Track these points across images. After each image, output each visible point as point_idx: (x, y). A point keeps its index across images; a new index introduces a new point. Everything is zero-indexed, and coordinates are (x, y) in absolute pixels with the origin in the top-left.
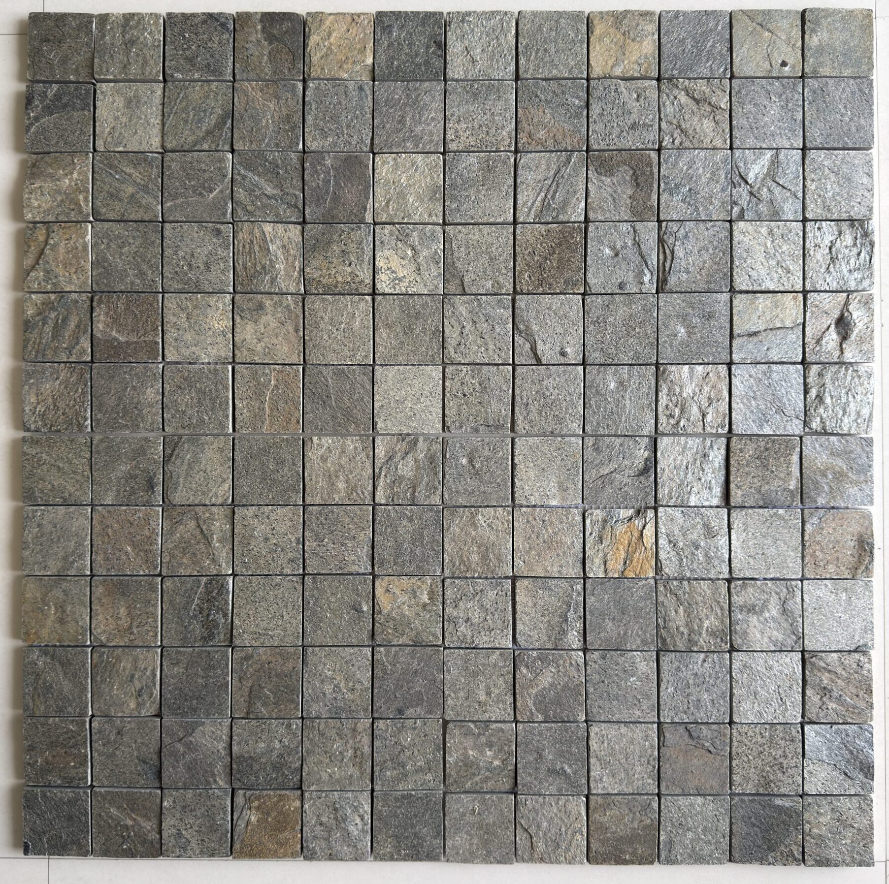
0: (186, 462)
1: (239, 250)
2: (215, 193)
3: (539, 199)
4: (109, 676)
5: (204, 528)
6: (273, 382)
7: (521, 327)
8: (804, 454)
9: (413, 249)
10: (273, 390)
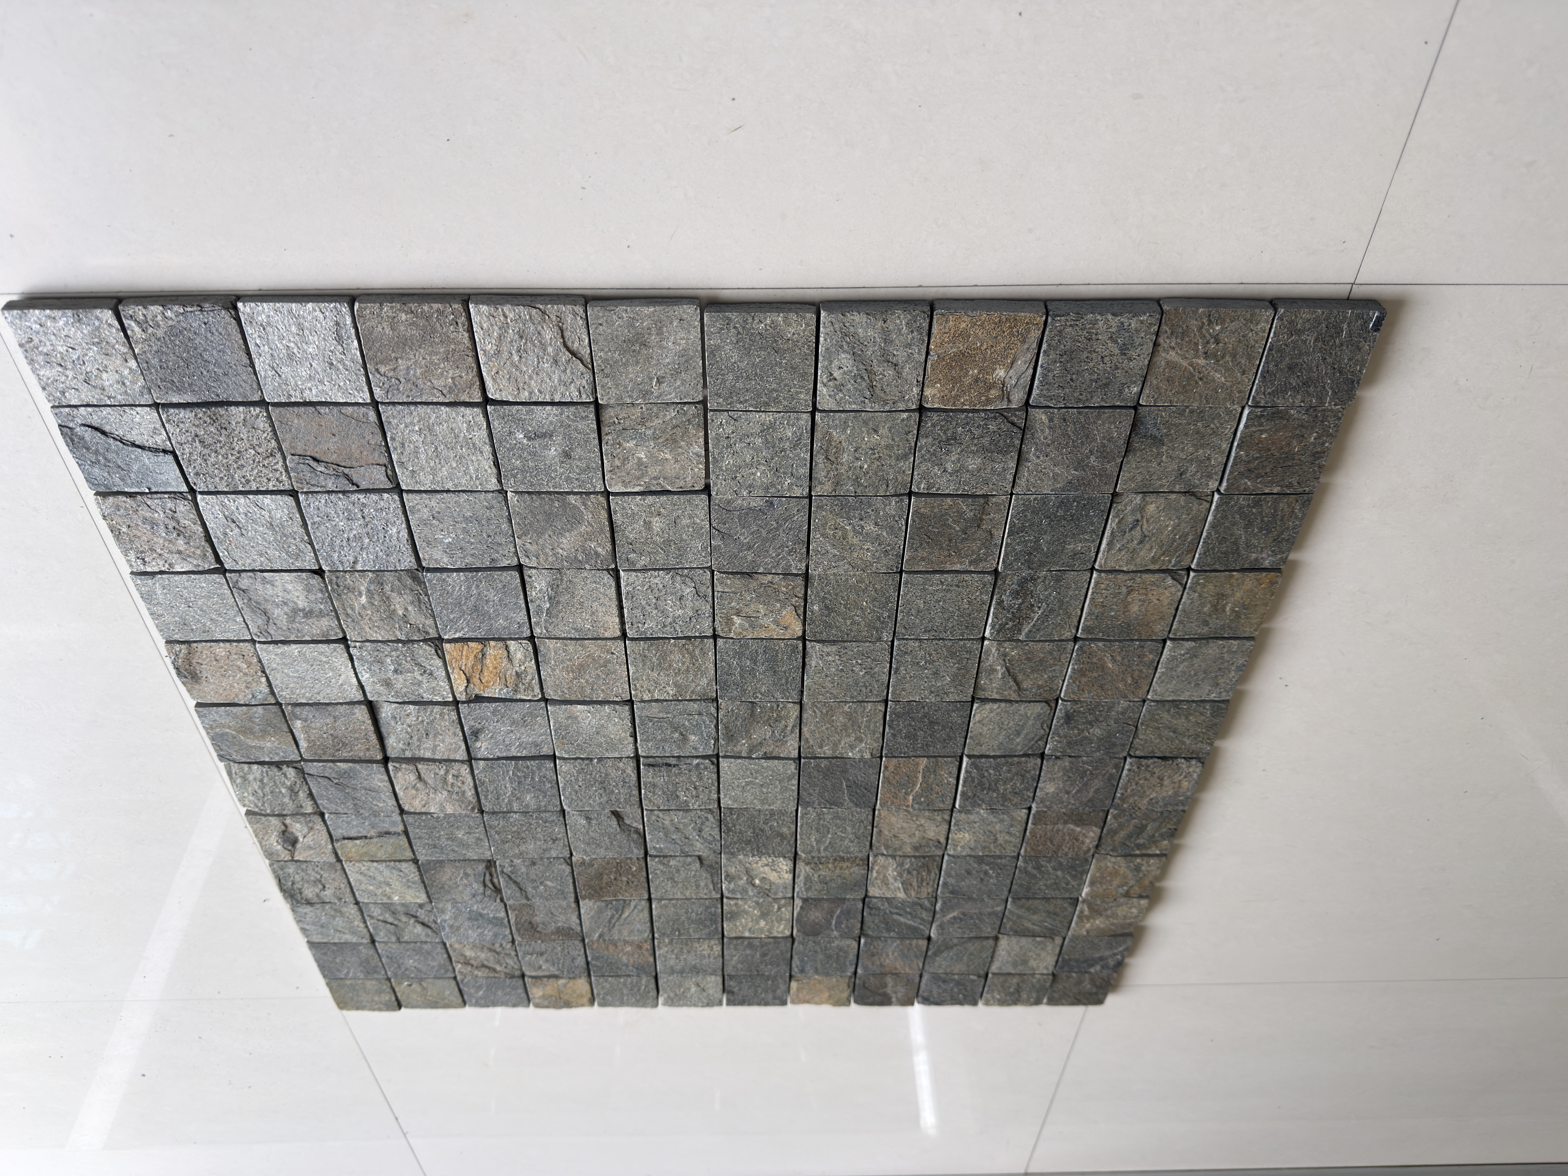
0: (1022, 736)
1: (934, 881)
2: (951, 915)
3: (626, 914)
4: (1174, 540)
5: (1012, 683)
6: (911, 797)
7: (635, 836)
8: (295, 747)
9: (754, 885)
10: (912, 791)
